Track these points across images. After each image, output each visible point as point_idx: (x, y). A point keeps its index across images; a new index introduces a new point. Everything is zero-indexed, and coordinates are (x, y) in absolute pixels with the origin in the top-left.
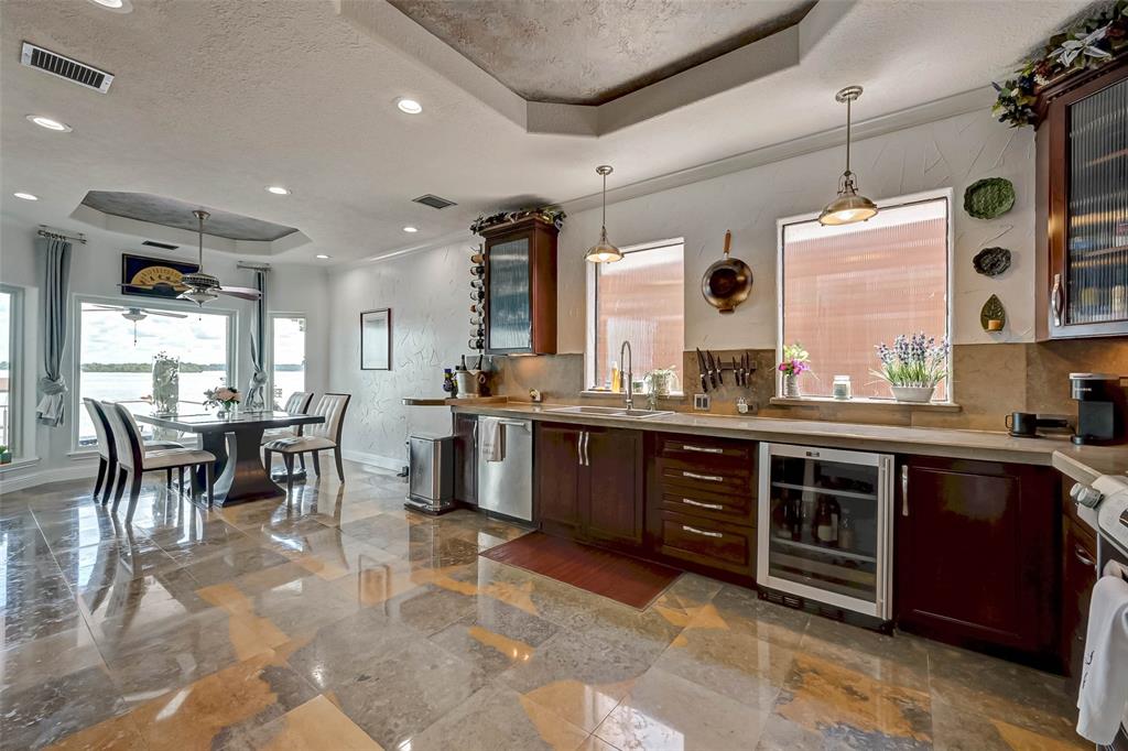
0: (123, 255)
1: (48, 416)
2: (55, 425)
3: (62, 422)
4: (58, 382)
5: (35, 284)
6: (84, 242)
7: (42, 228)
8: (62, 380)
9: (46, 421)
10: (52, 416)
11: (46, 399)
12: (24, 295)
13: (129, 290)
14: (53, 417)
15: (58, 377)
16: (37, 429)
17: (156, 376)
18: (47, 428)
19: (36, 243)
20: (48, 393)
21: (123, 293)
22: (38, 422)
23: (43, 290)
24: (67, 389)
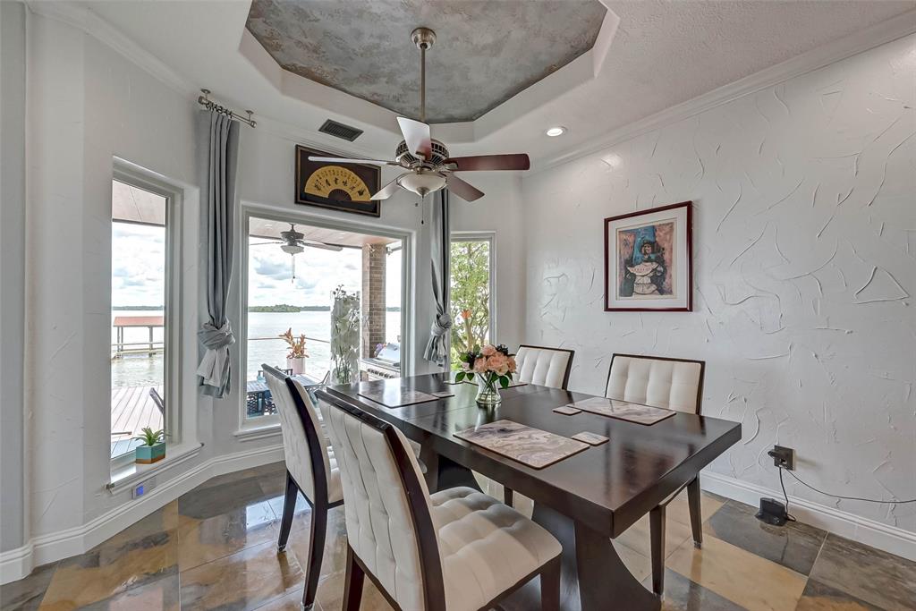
0: (297, 146)
1: (211, 383)
2: (220, 396)
3: (228, 389)
4: (223, 330)
5: (197, 184)
6: (252, 124)
7: (203, 95)
8: (227, 328)
9: (209, 389)
10: (215, 382)
11: (210, 355)
12: (182, 199)
13: (303, 198)
14: (218, 385)
15: (223, 323)
16: (198, 399)
17: (335, 319)
18: (210, 398)
19: (196, 119)
20: (211, 347)
21: (296, 202)
22: (199, 391)
23: (205, 193)
24: (234, 340)
